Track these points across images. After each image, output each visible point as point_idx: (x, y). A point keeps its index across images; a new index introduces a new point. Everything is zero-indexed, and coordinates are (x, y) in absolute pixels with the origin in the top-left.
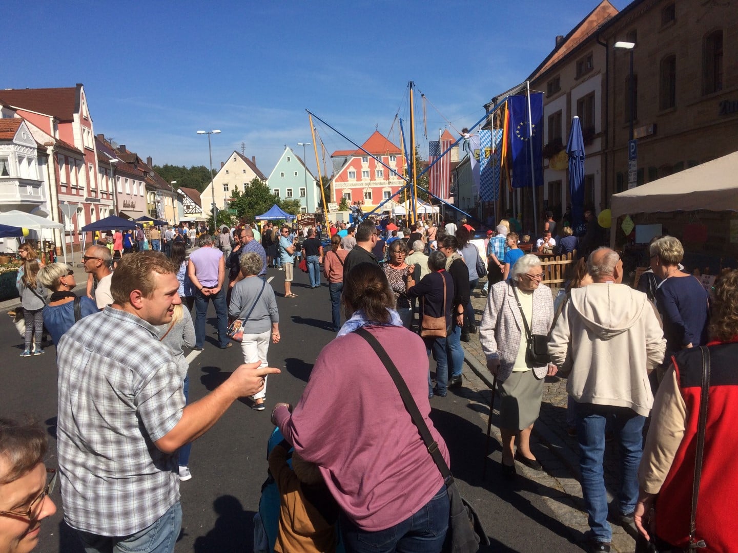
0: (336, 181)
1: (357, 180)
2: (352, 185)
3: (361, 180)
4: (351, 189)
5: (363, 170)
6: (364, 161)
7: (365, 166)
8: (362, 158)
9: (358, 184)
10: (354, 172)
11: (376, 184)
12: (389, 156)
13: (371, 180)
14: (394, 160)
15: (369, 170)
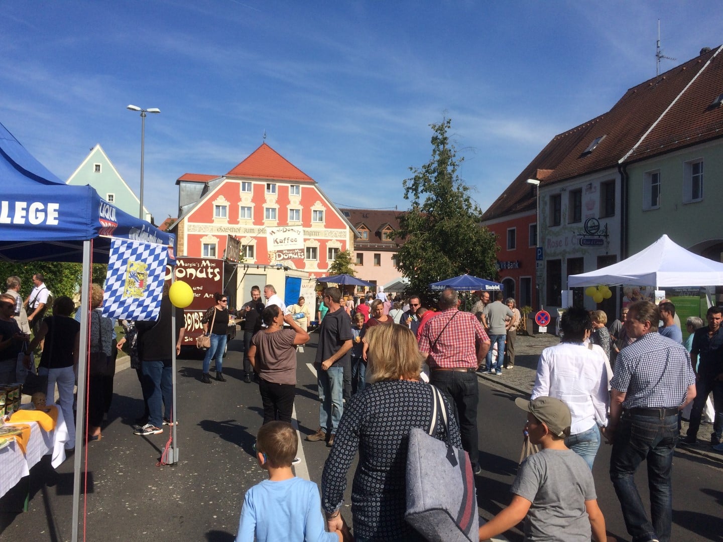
0: (190, 220)
1: (230, 222)
2: (220, 229)
3: (237, 223)
4: (217, 237)
5: (241, 204)
6: (244, 189)
7: (246, 198)
8: (240, 182)
9: (232, 230)
10: (224, 207)
12: (289, 185)
13: (255, 224)
14: (298, 193)
15: (252, 205)
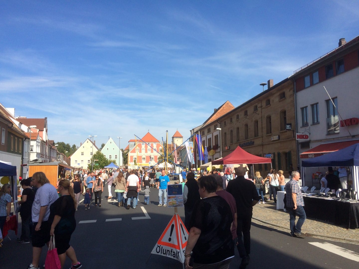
0: (131, 152)
1: (140, 152)
2: (137, 154)
4: (137, 156)
5: (142, 148)
6: (143, 145)
8: (142, 143)
9: (140, 154)
10: (138, 149)
11: (147, 154)
12: (153, 143)
13: (145, 153)
14: (155, 145)
15: (145, 148)
